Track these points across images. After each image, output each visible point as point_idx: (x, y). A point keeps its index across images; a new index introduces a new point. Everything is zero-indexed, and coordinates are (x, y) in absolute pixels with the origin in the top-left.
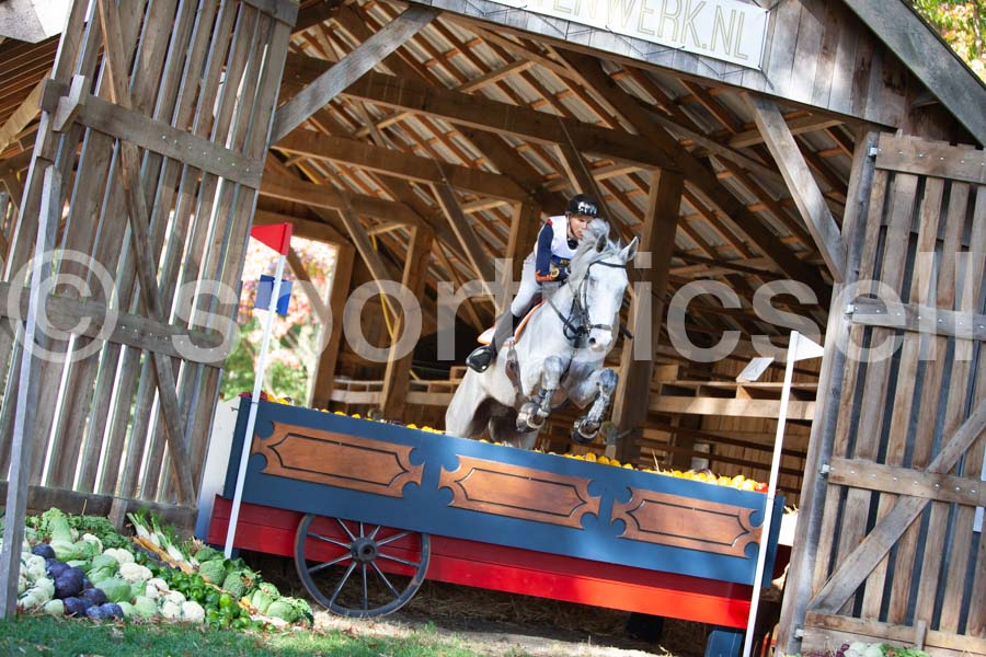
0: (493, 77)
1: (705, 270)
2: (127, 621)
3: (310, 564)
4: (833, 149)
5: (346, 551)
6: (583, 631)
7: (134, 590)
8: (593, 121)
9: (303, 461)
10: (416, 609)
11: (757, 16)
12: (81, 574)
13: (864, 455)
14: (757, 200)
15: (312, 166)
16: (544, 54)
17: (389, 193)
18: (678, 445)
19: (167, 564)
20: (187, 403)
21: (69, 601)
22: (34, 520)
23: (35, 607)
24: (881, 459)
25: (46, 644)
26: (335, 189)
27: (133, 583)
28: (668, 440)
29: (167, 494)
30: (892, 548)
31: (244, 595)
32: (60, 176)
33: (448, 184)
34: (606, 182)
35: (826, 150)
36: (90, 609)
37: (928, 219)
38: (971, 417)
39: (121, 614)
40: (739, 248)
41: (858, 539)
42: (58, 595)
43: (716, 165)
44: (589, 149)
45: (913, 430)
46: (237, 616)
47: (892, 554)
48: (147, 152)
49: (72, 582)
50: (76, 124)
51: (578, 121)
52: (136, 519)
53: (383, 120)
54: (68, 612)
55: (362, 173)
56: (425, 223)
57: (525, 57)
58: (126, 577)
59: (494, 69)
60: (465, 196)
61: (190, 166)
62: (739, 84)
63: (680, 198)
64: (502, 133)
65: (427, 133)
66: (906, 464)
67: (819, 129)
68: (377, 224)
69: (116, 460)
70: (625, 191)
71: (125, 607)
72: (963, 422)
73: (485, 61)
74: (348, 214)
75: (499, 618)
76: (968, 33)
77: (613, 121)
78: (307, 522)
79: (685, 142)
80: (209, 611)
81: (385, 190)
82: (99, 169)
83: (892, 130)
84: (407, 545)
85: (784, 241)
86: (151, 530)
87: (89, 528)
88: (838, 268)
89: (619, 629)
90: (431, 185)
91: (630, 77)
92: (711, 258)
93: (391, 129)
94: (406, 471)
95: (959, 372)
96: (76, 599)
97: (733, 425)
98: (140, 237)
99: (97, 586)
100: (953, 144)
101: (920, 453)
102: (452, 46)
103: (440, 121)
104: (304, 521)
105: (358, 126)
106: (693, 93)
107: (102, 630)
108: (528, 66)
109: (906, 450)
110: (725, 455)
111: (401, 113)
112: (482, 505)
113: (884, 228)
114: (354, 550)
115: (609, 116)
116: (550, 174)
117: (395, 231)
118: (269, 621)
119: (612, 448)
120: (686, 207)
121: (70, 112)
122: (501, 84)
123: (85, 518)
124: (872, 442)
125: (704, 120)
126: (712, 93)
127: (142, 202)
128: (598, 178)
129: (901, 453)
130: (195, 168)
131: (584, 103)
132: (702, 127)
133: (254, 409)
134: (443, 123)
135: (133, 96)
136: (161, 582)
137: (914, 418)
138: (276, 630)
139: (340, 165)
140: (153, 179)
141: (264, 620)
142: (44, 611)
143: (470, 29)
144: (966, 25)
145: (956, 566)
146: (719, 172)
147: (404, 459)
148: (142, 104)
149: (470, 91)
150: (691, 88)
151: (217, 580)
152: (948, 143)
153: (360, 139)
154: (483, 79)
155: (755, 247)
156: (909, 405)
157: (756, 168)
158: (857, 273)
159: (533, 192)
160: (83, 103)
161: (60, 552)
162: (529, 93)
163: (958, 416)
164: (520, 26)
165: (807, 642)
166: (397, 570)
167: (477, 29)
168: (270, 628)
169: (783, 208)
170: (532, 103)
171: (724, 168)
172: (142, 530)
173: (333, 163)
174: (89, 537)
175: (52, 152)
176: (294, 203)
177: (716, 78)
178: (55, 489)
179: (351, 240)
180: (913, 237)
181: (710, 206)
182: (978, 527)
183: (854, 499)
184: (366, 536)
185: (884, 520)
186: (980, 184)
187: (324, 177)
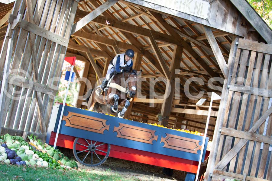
0: (131, 18)
1: (187, 73)
2: (27, 166)
3: (77, 151)
4: (225, 42)
5: (87, 148)
6: (151, 172)
7: (29, 157)
8: (158, 31)
9: (76, 123)
10: (105, 164)
11: (207, 5)
12: (14, 152)
13: (231, 127)
14: (203, 55)
15: (79, 40)
16: (146, 12)
17: (100, 48)
18: (178, 121)
19: (38, 150)
20: (45, 105)
21: (11, 160)
22: (2, 137)
23: (2, 161)
24: (236, 128)
25: (5, 172)
26: (85, 46)
27: (29, 155)
28: (175, 120)
29: (39, 131)
30: (238, 153)
31: (59, 159)
32: (13, 42)
33: (118, 47)
34: (161, 48)
35: (223, 42)
36: (17, 162)
37: (251, 63)
38: (261, 118)
39: (26, 164)
40: (197, 68)
41: (228, 150)
42: (8, 158)
43: (192, 45)
44: (157, 39)
45: (245, 121)
46: (57, 165)
47: (238, 155)
48: (37, 36)
49: (12, 155)
50: (18, 27)
51: (155, 31)
52: (30, 137)
53: (100, 28)
54: (11, 163)
55: (93, 42)
56: (110, 57)
57: (141, 12)
58: (27, 154)
59: (131, 15)
60: (121, 50)
61: (49, 40)
62: (201, 23)
63: (182, 54)
64: (133, 33)
65: (112, 32)
66: (243, 130)
67: (222, 36)
68: (96, 56)
69: (25, 121)
70: (166, 51)
71: (27, 162)
72: (259, 119)
73: (129, 13)
74: (89, 54)
75: (128, 168)
76: (261, 10)
77: (164, 31)
78: (77, 139)
79: (184, 38)
80: (50, 164)
81: (99, 47)
82: (24, 40)
83: (243, 38)
84: (104, 147)
85: (210, 66)
86: (34, 140)
87: (17, 140)
88: (226, 75)
89: (161, 172)
90: (113, 47)
91: (170, 20)
92: (189, 70)
93: (102, 31)
94: (105, 127)
95: (258, 105)
96: (13, 159)
97: (193, 116)
98: (34, 59)
99: (19, 156)
100: (259, 42)
101: (247, 127)
102: (120, 9)
103: (116, 29)
104: (76, 140)
105: (93, 29)
106: (187, 25)
107: (20, 168)
108: (141, 15)
109: (243, 126)
110: (191, 125)
111: (105, 26)
112: (125, 137)
113: (239, 65)
114: (89, 148)
115: (163, 30)
116: (146, 45)
117: (101, 59)
118: (66, 167)
119: (160, 122)
120: (183, 56)
121: (16, 24)
122: (133, 20)
123: (16, 137)
124: (233, 124)
125: (190, 32)
126: (193, 25)
127: (35, 49)
128: (159, 47)
129: (241, 127)
130: (50, 40)
131: (156, 26)
132: (189, 34)
133: (63, 108)
134: (117, 30)
135: (34, 20)
136: (36, 155)
137: (245, 117)
138: (68, 170)
139: (87, 40)
140: (38, 43)
141: (65, 167)
142: (4, 162)
143: (126, 4)
144: (260, 8)
145: (255, 158)
146: (193, 47)
147: (104, 123)
148: (36, 22)
149: (124, 21)
150: (186, 23)
151: (52, 155)
152: (258, 42)
153: (93, 33)
154: (128, 18)
155: (202, 68)
156: (244, 114)
157: (204, 46)
158: (231, 77)
159: (141, 50)
160: (20, 22)
161: (9, 146)
162: (141, 22)
163: (258, 117)
164: (141, 5)
165: (214, 178)
166: (101, 154)
167: (128, 5)
168: (66, 169)
169: (211, 58)
170: (142, 25)
171: (194, 46)
172: (31, 140)
173: (85, 39)
174: (17, 142)
175: (11, 35)
176: (73, 50)
177: (195, 21)
178: (8, 128)
179: (89, 61)
180: (247, 67)
181: (190, 56)
182: (262, 148)
183: (228, 139)
184: (93, 144)
185: (236, 145)
186: (266, 54)
187: (82, 43)
